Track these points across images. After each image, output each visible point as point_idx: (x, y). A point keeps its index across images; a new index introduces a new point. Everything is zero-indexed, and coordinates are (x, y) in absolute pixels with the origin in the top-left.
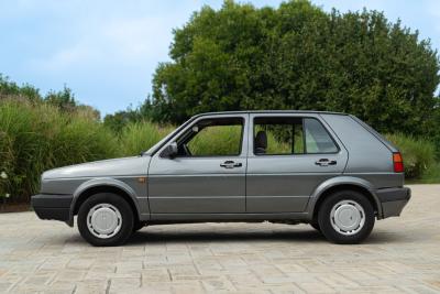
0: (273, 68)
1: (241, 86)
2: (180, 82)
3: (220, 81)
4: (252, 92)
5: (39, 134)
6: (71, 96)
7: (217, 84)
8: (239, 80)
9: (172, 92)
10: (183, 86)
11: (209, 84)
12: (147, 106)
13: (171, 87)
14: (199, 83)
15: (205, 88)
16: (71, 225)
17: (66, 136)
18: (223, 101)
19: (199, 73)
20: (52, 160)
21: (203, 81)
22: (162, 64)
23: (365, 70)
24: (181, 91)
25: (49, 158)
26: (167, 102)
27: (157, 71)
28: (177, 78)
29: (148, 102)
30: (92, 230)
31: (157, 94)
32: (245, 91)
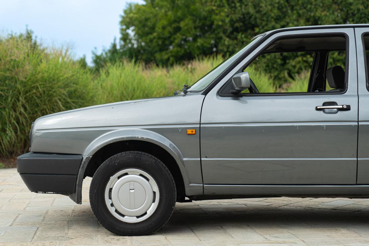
0: (255, 6)
1: (219, 27)
2: (149, 24)
3: (194, 22)
4: (232, 33)
5: (8, 74)
6: (33, 38)
7: (191, 25)
8: (217, 20)
9: (140, 35)
10: (153, 29)
11: (182, 24)
12: (114, 50)
13: (139, 29)
14: (170, 24)
15: (178, 29)
16: (79, 201)
17: (39, 76)
18: (199, 44)
19: (170, 13)
20: (23, 106)
21: (175, 21)
22: (130, 5)
23: (361, 7)
24: (151, 33)
25: (20, 104)
26: (135, 46)
27: (125, 12)
28: (147, 20)
29: (114, 46)
30: (112, 210)
31: (125, 38)
32: (225, 32)
